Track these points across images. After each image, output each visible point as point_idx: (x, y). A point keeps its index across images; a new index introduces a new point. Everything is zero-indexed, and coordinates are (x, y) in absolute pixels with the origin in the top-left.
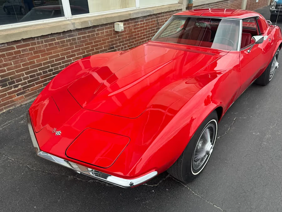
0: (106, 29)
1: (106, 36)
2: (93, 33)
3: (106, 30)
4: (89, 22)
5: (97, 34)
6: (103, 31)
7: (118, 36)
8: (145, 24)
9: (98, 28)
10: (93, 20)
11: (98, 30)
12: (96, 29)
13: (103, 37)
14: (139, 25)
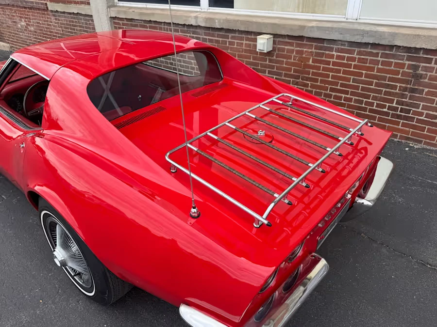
0: (246, 40)
1: (246, 51)
2: (224, 39)
3: (247, 42)
4: (217, 21)
5: (231, 43)
6: (242, 42)
7: (269, 59)
8: (356, 63)
9: (233, 35)
10: (223, 20)
11: (233, 38)
12: (230, 35)
13: (240, 52)
14: (332, 56)
